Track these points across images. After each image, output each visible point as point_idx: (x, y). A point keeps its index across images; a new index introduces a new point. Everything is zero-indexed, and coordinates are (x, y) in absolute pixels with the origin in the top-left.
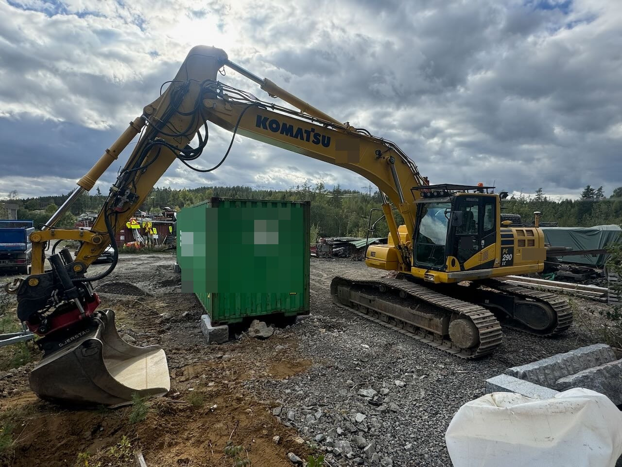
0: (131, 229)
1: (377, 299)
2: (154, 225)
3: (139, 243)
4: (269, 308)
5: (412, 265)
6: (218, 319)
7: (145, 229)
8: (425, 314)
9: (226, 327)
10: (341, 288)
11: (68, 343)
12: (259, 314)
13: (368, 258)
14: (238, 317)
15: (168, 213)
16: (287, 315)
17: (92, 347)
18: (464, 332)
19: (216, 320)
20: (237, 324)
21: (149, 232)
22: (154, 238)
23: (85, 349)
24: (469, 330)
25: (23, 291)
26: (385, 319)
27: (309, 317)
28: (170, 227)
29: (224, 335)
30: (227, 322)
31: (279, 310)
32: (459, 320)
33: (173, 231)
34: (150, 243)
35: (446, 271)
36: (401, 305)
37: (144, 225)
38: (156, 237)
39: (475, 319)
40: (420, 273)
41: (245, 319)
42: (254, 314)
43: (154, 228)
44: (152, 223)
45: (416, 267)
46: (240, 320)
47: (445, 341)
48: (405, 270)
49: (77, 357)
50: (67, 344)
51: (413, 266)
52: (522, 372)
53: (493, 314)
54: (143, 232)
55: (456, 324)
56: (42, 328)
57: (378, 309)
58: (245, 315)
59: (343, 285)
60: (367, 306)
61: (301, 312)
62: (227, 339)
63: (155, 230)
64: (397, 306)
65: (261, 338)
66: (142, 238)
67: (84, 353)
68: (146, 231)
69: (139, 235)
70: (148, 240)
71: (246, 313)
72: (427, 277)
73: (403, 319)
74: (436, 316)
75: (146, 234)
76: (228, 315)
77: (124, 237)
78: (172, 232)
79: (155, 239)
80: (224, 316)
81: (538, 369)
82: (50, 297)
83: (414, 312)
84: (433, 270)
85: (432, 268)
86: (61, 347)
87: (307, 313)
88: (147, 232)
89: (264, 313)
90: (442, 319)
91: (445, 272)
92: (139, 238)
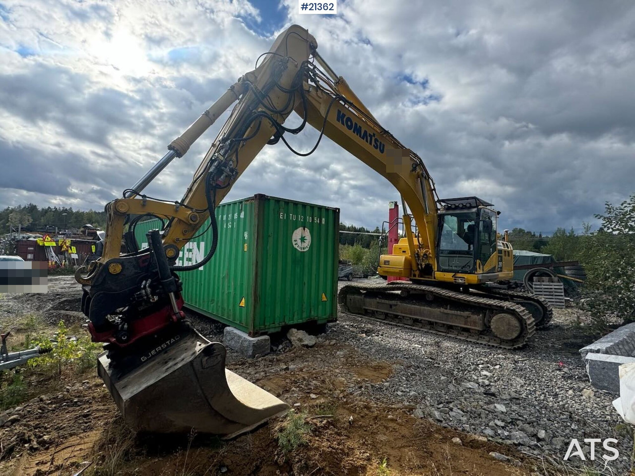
0: (44, 246)
1: (399, 303)
2: (73, 243)
3: (54, 263)
4: (305, 315)
5: (436, 270)
6: (258, 329)
7: (61, 247)
8: (462, 312)
9: (266, 337)
10: (350, 296)
11: (153, 356)
12: (295, 322)
13: (380, 267)
14: (277, 325)
15: (89, 231)
16: (319, 322)
17: (214, 355)
18: (509, 324)
19: (257, 330)
20: (277, 333)
21: (67, 251)
22: (72, 257)
23: (206, 358)
24: (515, 322)
25: (100, 280)
26: (410, 322)
27: (338, 324)
28: (92, 246)
29: (267, 346)
30: (267, 332)
31: (312, 318)
32: (503, 314)
33: (96, 250)
34: (67, 263)
35: (476, 273)
36: (430, 307)
37: (60, 243)
38: (75, 256)
39: (520, 312)
40: (445, 277)
41: (283, 327)
42: (291, 323)
43: (72, 247)
44: (71, 240)
45: (440, 271)
46: (279, 330)
47: (481, 336)
48: (418, 277)
49: (194, 370)
50: (150, 358)
51: (438, 271)
52: (604, 348)
53: (525, 308)
54: (59, 250)
55: (499, 318)
56: (124, 335)
57: (401, 313)
58: (283, 323)
59: (353, 293)
60: (385, 311)
61: (330, 319)
62: (269, 351)
63: (74, 248)
64: (426, 308)
65: (307, 346)
66: (57, 258)
67: (204, 363)
68: (63, 249)
69: (53, 254)
70: (65, 259)
71: (284, 322)
72: (456, 280)
73: (433, 320)
74: (473, 313)
75: (62, 253)
76: (268, 324)
77: (32, 255)
78: (95, 252)
79: (74, 259)
80: (264, 325)
81: (614, 345)
82: (140, 289)
83: (446, 311)
84: (461, 273)
85: (460, 272)
86: (145, 362)
87: (336, 320)
88: (64, 251)
89: (300, 321)
90: (481, 315)
91: (474, 274)
92: (53, 258)
